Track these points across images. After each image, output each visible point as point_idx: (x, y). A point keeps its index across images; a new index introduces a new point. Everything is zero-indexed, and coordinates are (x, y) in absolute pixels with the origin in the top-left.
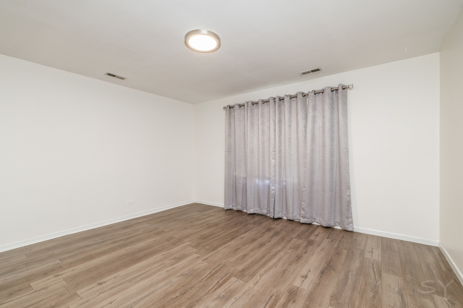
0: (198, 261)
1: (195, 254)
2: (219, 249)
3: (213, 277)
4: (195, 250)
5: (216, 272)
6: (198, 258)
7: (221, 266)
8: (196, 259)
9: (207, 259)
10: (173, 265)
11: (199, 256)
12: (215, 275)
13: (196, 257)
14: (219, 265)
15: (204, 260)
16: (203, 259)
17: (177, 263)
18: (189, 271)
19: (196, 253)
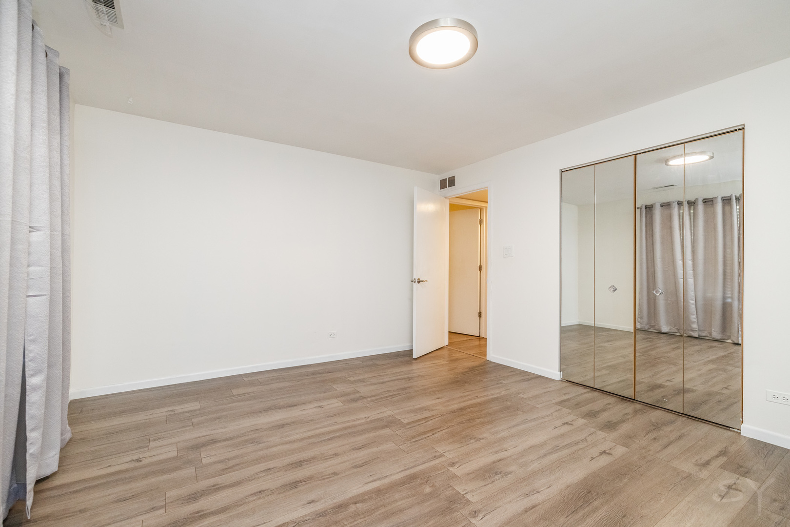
0: (451, 456)
1: (458, 474)
2: (402, 475)
3: (432, 428)
4: (460, 489)
5: (425, 433)
6: (453, 463)
7: (414, 440)
8: (457, 462)
9: (435, 457)
10: (501, 460)
11: (451, 469)
12: (428, 429)
13: (457, 466)
14: (416, 441)
15: (441, 456)
16: (443, 459)
17: (494, 462)
18: (467, 443)
19: (457, 476)
